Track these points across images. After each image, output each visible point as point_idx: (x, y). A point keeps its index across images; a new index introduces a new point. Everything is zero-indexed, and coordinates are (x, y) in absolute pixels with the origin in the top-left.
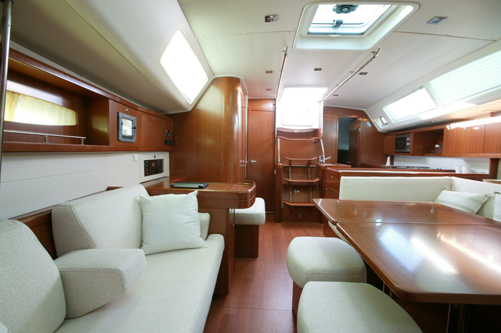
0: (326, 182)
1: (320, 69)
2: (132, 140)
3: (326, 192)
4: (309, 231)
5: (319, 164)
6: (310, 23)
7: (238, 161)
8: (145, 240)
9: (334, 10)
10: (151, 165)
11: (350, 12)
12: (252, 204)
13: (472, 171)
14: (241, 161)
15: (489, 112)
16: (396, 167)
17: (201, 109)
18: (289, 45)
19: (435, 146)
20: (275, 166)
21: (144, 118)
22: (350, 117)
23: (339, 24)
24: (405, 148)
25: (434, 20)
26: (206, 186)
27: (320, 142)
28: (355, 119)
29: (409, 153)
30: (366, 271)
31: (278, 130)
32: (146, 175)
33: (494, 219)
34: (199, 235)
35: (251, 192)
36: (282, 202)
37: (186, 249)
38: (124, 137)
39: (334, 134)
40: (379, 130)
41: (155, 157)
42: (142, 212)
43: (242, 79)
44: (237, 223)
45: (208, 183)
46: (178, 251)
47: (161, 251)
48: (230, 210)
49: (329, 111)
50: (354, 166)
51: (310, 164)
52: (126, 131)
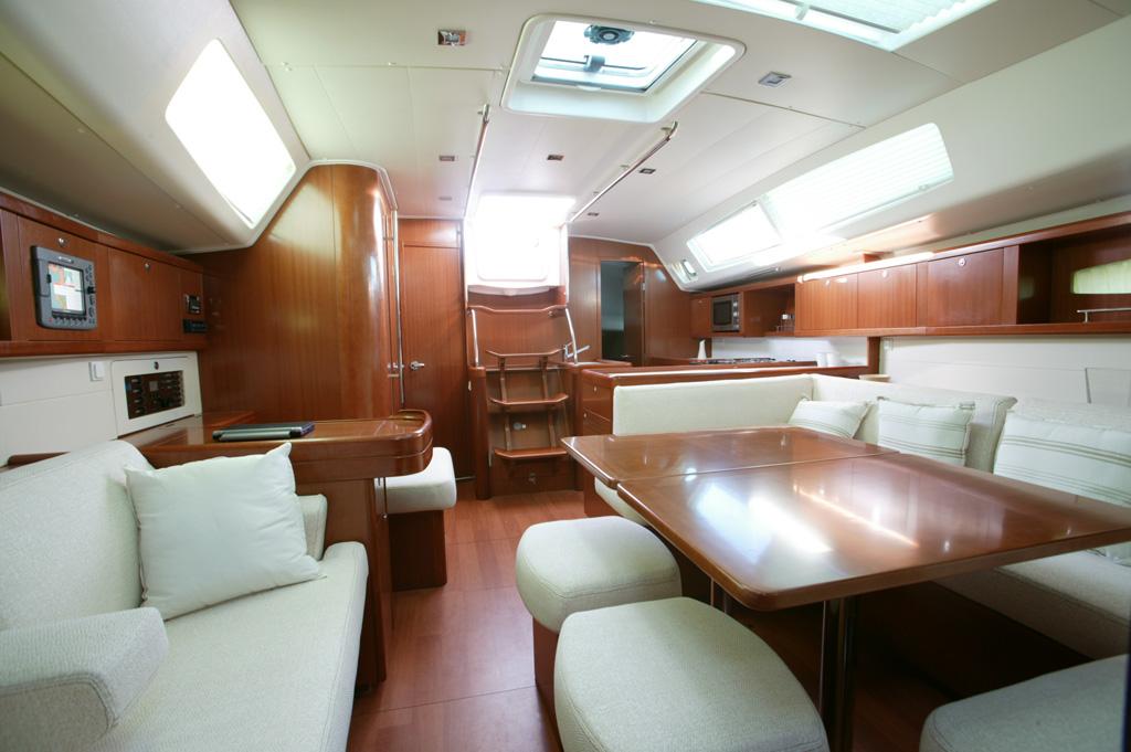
0: (584, 400)
1: (559, 158)
2: (85, 325)
3: (585, 423)
4: (553, 510)
5: (565, 363)
6: (538, 56)
7: (382, 366)
8: (150, 584)
9: (586, 35)
10: (148, 388)
11: (618, 42)
12: (427, 463)
13: (843, 361)
14: (389, 366)
15: (861, 253)
16: (716, 362)
17: (279, 241)
18: (493, 100)
19: (781, 317)
20: (467, 373)
21: (117, 264)
22: (624, 259)
23: (596, 64)
24: (730, 323)
25: (770, 78)
26: (309, 431)
27: (565, 315)
28: (634, 265)
29: (738, 331)
30: (679, 574)
31: (471, 290)
32: (132, 415)
33: (879, 444)
34: (304, 550)
35: (424, 435)
36: (491, 452)
37: (272, 589)
38: (59, 315)
39: (592, 298)
40: (681, 288)
41: (157, 367)
42: (135, 514)
43: (382, 172)
44: (391, 511)
45: (314, 423)
46: (251, 598)
47: (201, 606)
48: (376, 480)
49: (581, 247)
50: (637, 362)
51: (545, 364)
52: (63, 298)
